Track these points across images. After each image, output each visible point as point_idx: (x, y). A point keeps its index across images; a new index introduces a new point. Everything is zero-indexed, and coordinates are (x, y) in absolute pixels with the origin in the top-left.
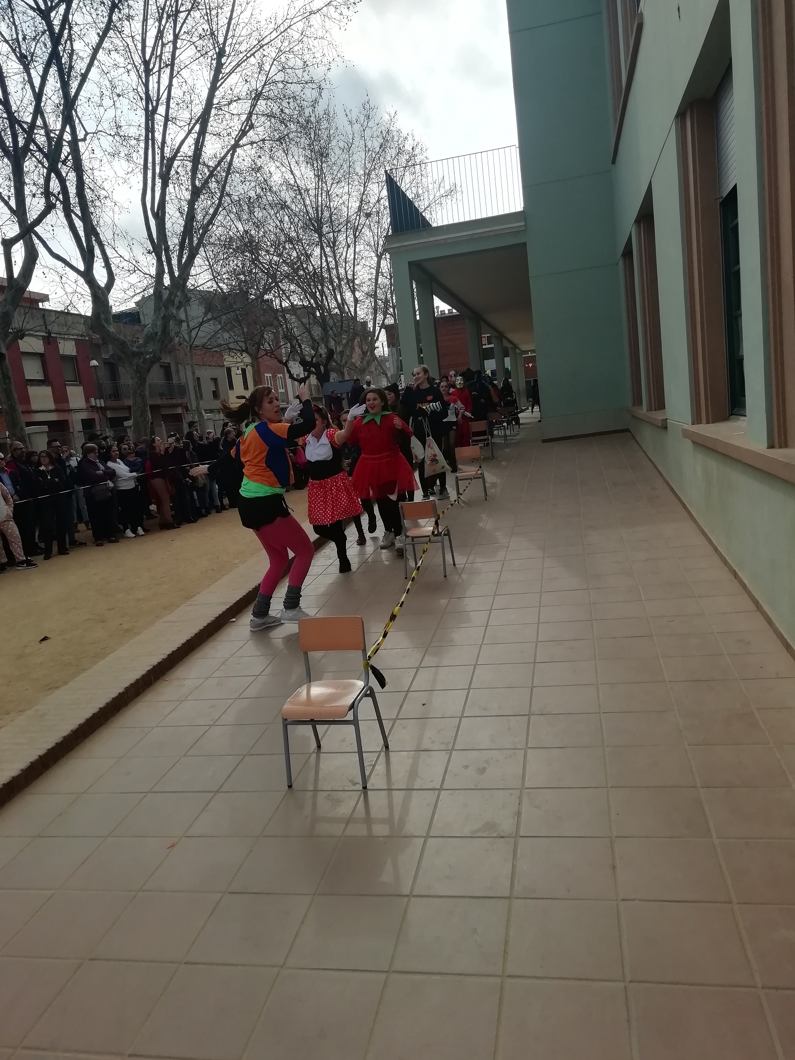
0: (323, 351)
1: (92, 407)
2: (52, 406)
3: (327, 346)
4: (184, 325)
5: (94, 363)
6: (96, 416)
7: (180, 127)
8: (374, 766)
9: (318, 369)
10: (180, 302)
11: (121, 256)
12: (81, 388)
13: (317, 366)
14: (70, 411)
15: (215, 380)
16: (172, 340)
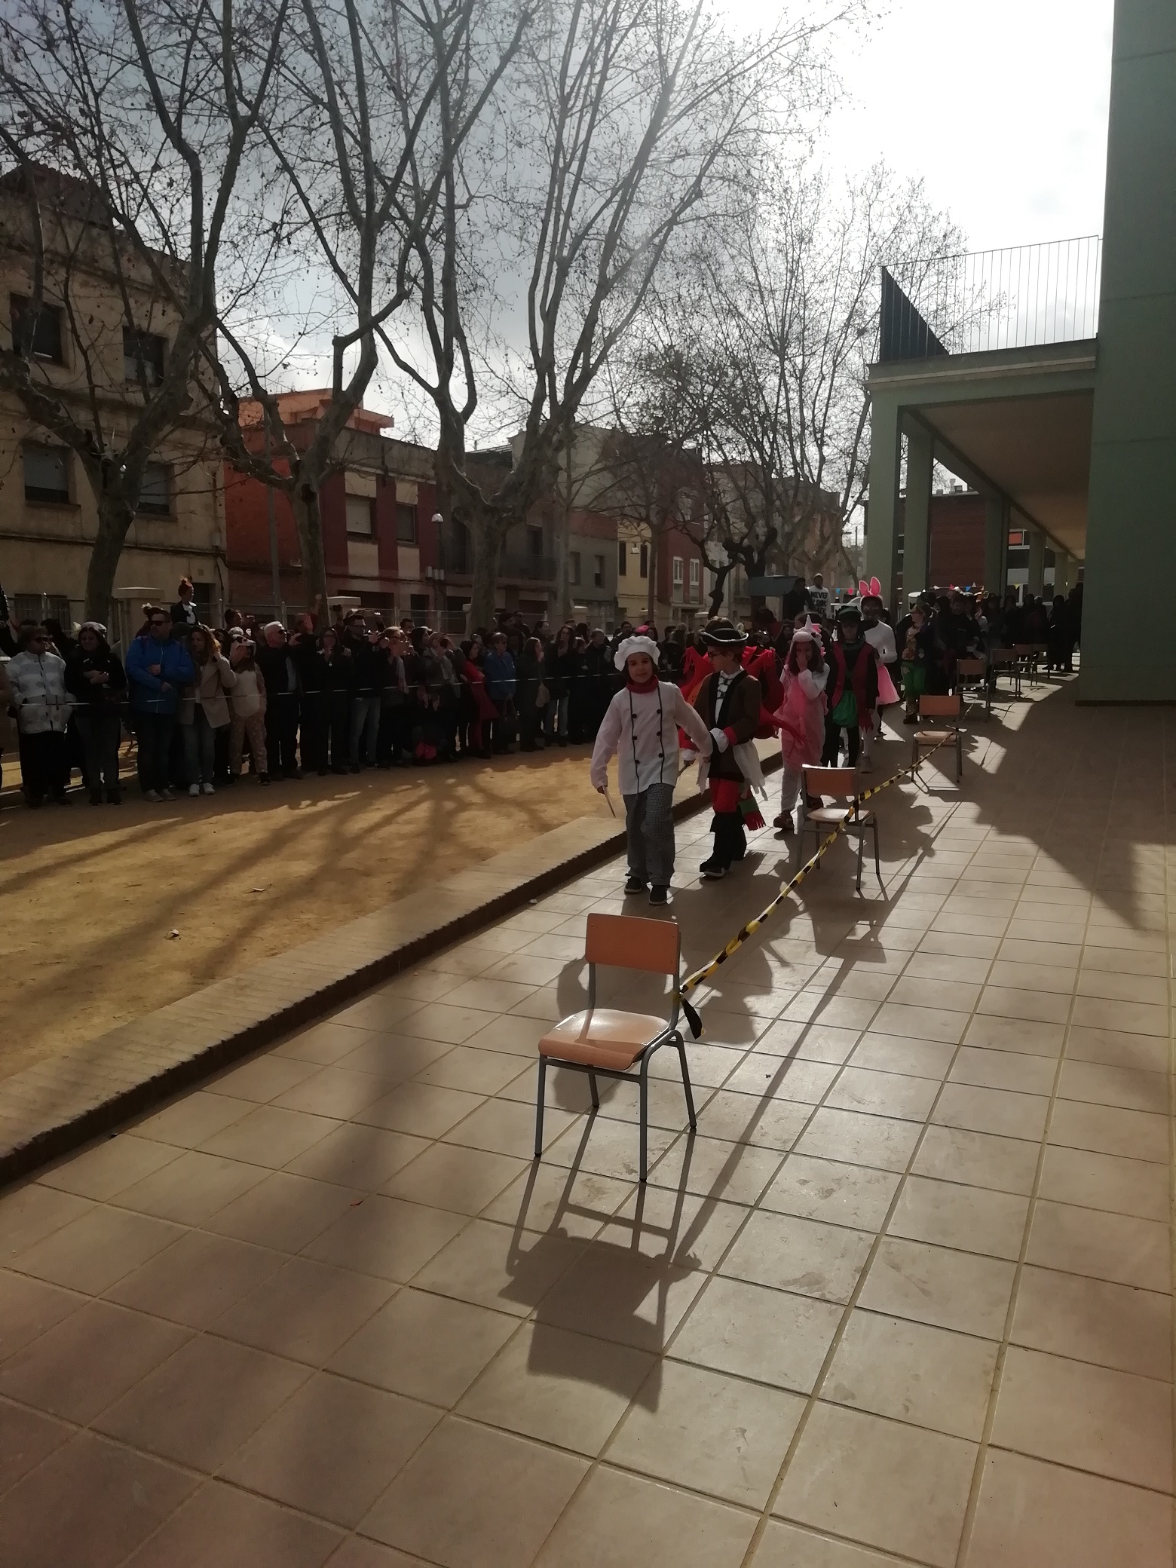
0: (761, 529)
1: (427, 579)
2: (376, 573)
3: (767, 525)
4: (563, 474)
5: (438, 517)
6: (430, 592)
7: (599, 192)
8: (666, 1151)
9: (749, 557)
10: (560, 441)
11: (492, 371)
12: (416, 552)
13: (748, 551)
14: (397, 581)
15: (601, 559)
16: (541, 494)
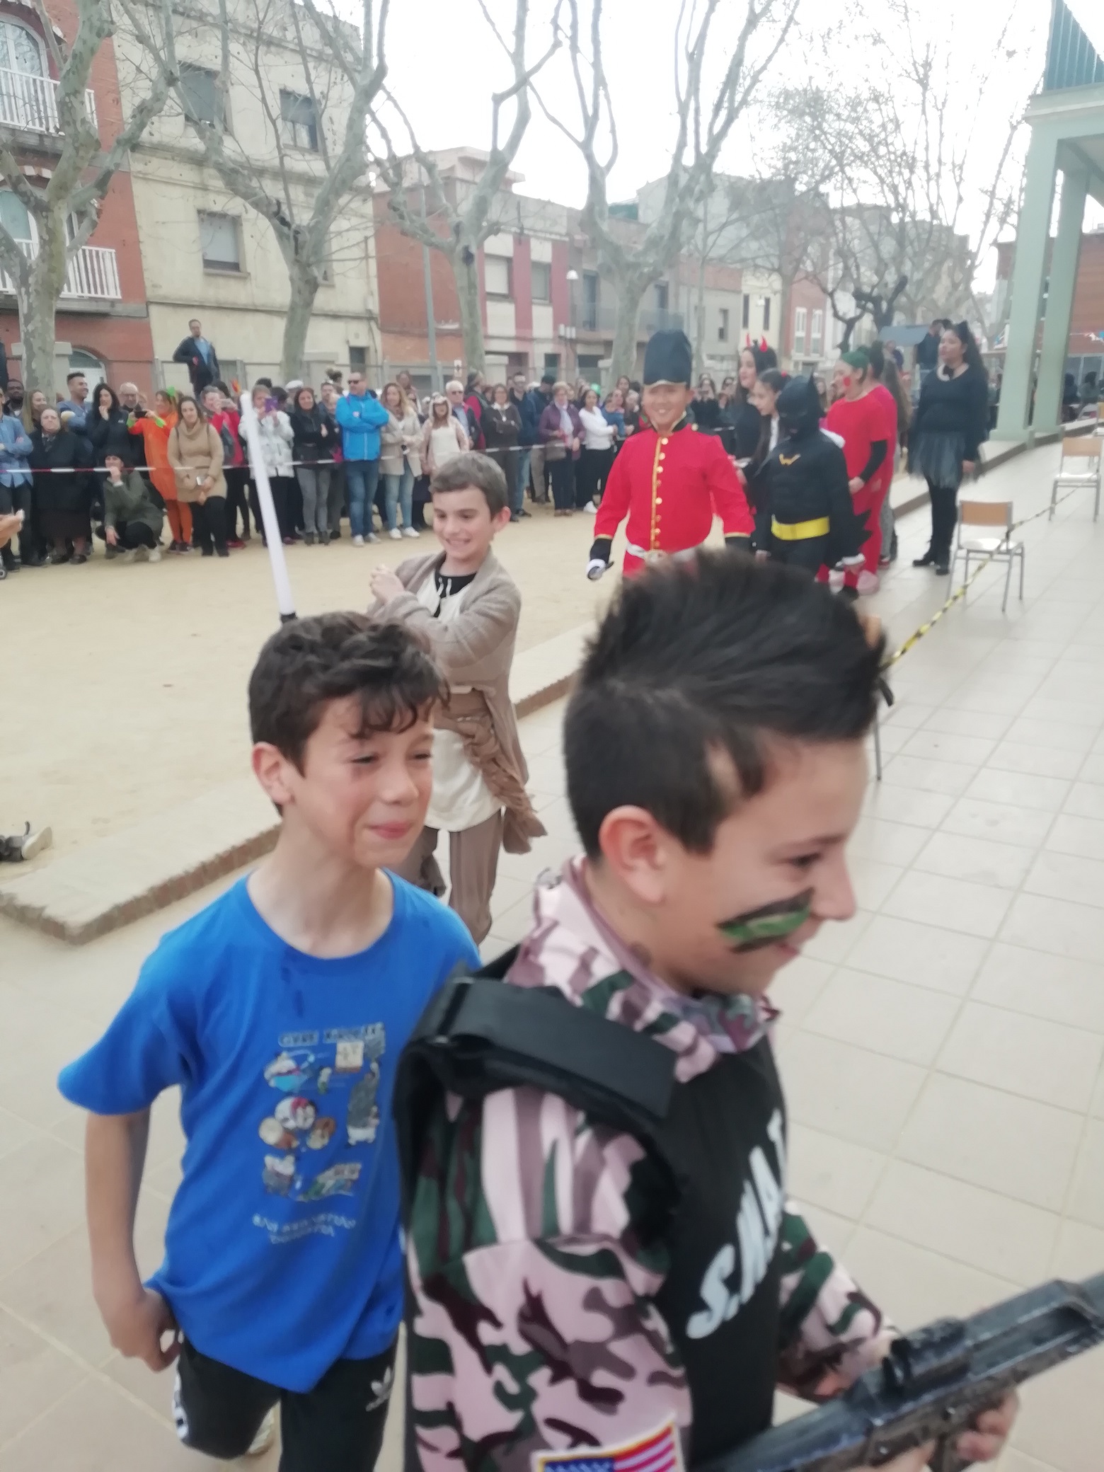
0: (891, 278)
2: (512, 332)
4: (701, 226)
5: (573, 275)
9: (878, 307)
10: (701, 192)
12: (550, 310)
13: (876, 301)
14: (531, 340)
15: (725, 312)
16: (680, 247)
